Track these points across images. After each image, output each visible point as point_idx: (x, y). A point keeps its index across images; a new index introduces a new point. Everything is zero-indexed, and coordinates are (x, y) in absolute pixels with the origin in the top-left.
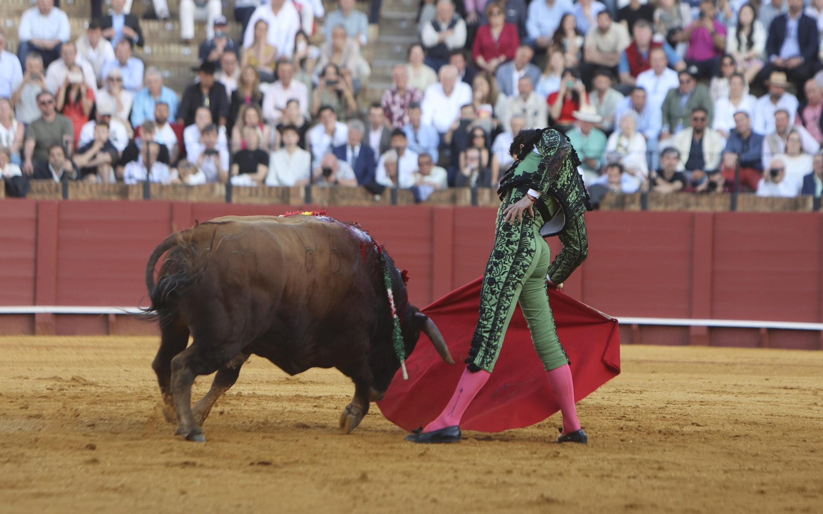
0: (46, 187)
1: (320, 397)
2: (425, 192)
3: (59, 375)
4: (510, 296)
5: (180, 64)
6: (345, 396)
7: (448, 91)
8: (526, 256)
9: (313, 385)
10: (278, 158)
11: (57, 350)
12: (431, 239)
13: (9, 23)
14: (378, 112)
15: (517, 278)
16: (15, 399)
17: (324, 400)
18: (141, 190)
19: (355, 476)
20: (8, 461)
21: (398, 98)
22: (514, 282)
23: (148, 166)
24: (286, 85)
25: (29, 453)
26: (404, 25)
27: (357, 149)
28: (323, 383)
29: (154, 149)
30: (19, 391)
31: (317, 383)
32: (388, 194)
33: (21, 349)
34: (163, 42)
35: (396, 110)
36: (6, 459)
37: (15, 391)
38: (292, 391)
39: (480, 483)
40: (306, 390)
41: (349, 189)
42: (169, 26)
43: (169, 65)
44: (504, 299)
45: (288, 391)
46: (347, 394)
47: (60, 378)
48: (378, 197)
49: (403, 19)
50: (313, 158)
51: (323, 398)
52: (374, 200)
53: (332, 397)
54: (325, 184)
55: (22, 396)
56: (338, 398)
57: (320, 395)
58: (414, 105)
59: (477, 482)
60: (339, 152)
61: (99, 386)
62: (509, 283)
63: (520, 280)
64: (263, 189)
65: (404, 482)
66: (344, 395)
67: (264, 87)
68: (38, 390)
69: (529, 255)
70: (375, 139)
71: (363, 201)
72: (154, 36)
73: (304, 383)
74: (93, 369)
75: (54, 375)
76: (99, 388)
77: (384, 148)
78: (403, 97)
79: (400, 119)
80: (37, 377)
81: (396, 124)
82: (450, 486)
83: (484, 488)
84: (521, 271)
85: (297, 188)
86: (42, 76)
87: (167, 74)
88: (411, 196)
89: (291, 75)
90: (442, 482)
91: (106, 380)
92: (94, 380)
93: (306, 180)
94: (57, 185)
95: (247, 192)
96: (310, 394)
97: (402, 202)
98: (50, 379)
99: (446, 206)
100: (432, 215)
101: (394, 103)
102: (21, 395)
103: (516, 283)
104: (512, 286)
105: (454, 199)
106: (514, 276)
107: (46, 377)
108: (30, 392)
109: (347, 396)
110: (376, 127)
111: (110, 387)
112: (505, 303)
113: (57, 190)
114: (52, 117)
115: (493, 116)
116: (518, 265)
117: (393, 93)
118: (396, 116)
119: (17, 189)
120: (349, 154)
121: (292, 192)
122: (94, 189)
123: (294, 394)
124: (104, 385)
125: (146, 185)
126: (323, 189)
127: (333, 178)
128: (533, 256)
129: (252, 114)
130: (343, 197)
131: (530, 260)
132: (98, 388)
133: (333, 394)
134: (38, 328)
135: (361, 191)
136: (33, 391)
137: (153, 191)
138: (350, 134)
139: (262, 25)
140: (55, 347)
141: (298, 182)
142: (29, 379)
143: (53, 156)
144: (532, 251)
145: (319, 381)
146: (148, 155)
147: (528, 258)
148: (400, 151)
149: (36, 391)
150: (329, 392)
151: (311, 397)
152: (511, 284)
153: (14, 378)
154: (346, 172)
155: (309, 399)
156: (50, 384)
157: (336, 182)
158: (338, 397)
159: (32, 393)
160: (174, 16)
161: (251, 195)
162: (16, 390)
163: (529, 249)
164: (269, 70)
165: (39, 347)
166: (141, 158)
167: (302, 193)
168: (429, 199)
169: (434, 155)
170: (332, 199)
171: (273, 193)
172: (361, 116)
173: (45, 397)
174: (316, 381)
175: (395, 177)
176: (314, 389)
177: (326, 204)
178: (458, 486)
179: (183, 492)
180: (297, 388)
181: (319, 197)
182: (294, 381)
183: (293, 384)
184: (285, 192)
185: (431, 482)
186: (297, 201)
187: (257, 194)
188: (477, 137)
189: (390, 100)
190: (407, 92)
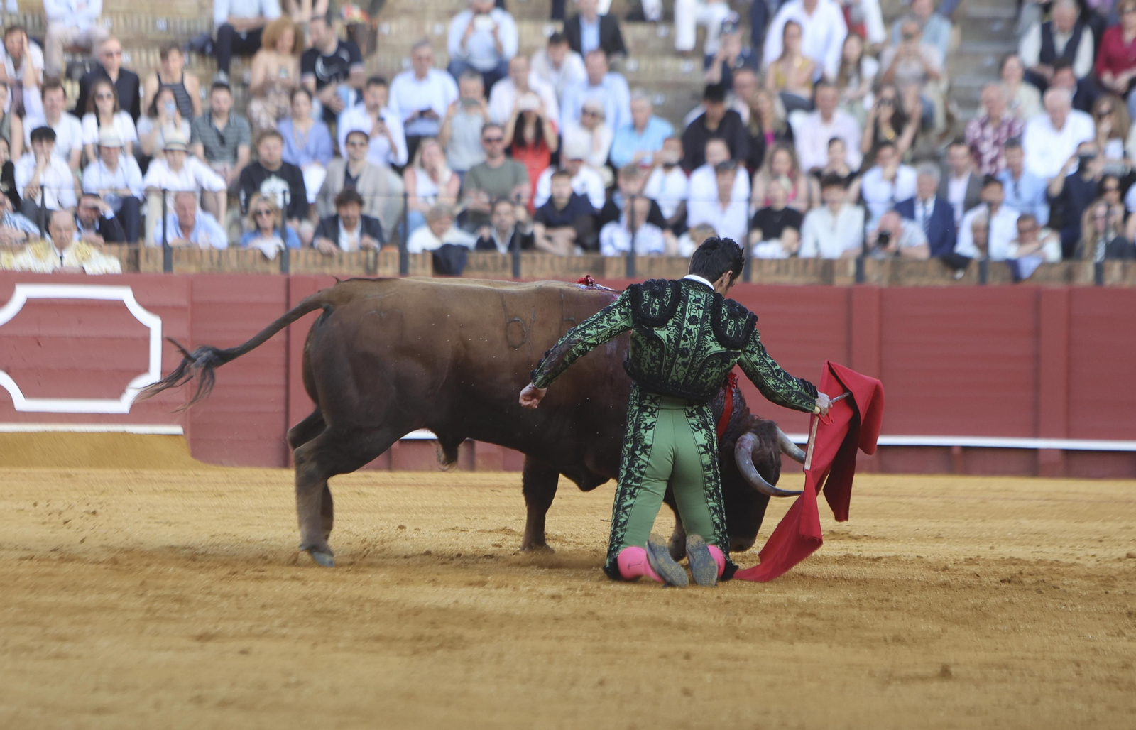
0: (489, 261)
1: (880, 558)
2: (1029, 266)
3: (510, 527)
4: (628, 507)
5: (677, 86)
6: (915, 557)
7: (1058, 123)
8: (640, 455)
9: (870, 542)
10: (816, 222)
11: (506, 492)
12: (1036, 333)
13: (438, 29)
14: (961, 152)
15: (633, 484)
16: (448, 559)
17: (885, 563)
18: (623, 265)
19: (933, 670)
20: (441, 646)
21: (989, 131)
22: (632, 488)
23: (632, 229)
24: (827, 118)
25: (469, 634)
26: (997, 27)
27: (931, 205)
28: (884, 539)
29: (642, 206)
30: (454, 548)
31: (876, 538)
32: (974, 269)
33: (454, 488)
34: (654, 54)
35: (988, 150)
36: (437, 645)
37: (448, 548)
38: (839, 550)
39: (1115, 683)
40: (860, 548)
41: (918, 261)
42: (662, 31)
43: (663, 86)
44: (621, 512)
45: (833, 550)
46: (919, 555)
47: (511, 531)
48: (960, 274)
49: (993, 20)
51: (884, 560)
52: (953, 279)
53: (896, 558)
54: (880, 255)
55: (459, 555)
56: (906, 560)
57: (880, 555)
58: (1014, 142)
59: (1108, 681)
60: (905, 209)
61: (566, 542)
62: (626, 491)
63: (639, 485)
64: (797, 263)
65: (1005, 680)
66: (913, 555)
68: (481, 546)
69: (643, 453)
70: (958, 191)
71: (938, 279)
72: (641, 46)
73: (856, 538)
74: (557, 518)
75: (503, 526)
76: (566, 544)
77: (970, 204)
78: (997, 129)
79: (994, 161)
80: (478, 529)
81: (986, 169)
82: (1069, 686)
83: (1120, 689)
84: (638, 475)
85: (844, 261)
86: (483, 101)
87: (659, 99)
88: (1007, 272)
89: (835, 102)
90: (1058, 681)
91: (575, 533)
92: (559, 533)
93: (857, 251)
94: (504, 258)
95: (774, 267)
96: (866, 554)
97: (994, 281)
98: (497, 531)
99: (1058, 285)
100: (1037, 298)
101: (983, 138)
102: (457, 554)
103: (634, 490)
104: (629, 494)
105: (1069, 275)
106: (630, 481)
107: (492, 529)
108: (469, 550)
109: (918, 557)
110: (959, 173)
111: (582, 544)
112: (622, 517)
113: (504, 265)
114: (500, 160)
116: (634, 466)
117: (983, 125)
118: (987, 158)
119: (448, 263)
120: (919, 212)
121: (837, 266)
122: (557, 262)
123: (843, 553)
124: (572, 540)
125: (629, 257)
126: (881, 262)
127: (892, 245)
128: (648, 453)
129: (782, 157)
130: (910, 273)
131: (646, 459)
132: (564, 544)
133: (898, 554)
134: (479, 461)
135: (935, 265)
136: (473, 548)
137: (640, 267)
138: (920, 183)
139: (793, 30)
140: (503, 487)
141: (845, 252)
142: (468, 531)
143: (499, 214)
144: (647, 446)
145: (877, 535)
146: (632, 213)
147: (643, 457)
148: (993, 207)
149: (478, 548)
150: (892, 551)
151: (867, 559)
152: (628, 491)
153: (446, 530)
154: (913, 237)
155: (864, 561)
156: (497, 538)
157: (897, 253)
158: (906, 558)
159: (472, 551)
160: (668, 16)
161: (778, 271)
162: (450, 547)
163: (643, 445)
164: (804, 93)
165: (480, 488)
166: (624, 218)
167: (852, 268)
168: (1032, 276)
169: (1043, 213)
170: (894, 277)
171: (811, 267)
172: (935, 158)
173: (491, 556)
174: (873, 535)
175: (983, 244)
176: (870, 547)
177: (884, 284)
178: (1081, 686)
179: (687, 692)
180: (847, 545)
181: (875, 274)
182: (842, 536)
183: (840, 539)
184: (827, 267)
185: (1043, 681)
186: (844, 279)
187: (787, 272)
188: (1110, 190)
189: (978, 134)
190: (1002, 123)
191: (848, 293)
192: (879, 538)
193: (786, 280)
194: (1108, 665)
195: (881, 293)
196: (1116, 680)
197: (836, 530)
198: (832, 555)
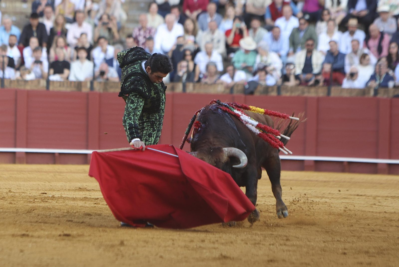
1: (98, 198)
5: (21, 13)
7: (170, 28)
10: (75, 65)
14: (130, 40)
19: (117, 243)
21: (142, 32)
23: (3, 70)
24: (80, 25)
29: (6, 60)
34: (12, 1)
35: (141, 40)
38: (82, 195)
40: (90, 195)
41: (114, 83)
43: (16, 13)
50: (95, 65)
51: (100, 199)
54: (101, 80)
57: (98, 197)
59: (185, 247)
60: (109, 62)
64: (67, 83)
65: (145, 247)
67: (68, 26)
78: (145, 32)
79: (143, 44)
82: (170, 249)
83: (189, 250)
85: (85, 82)
87: (14, 18)
89: (83, 19)
90: (165, 247)
93: (91, 78)
95: (58, 84)
96: (93, 197)
99: (169, 92)
101: (140, 35)
105: (173, 89)
115: (195, 42)
117: (140, 30)
118: (141, 43)
120: (114, 64)
121: (83, 84)
123: (84, 196)
127: (105, 76)
129: (61, 41)
130: (111, 87)
137: (6, 83)
138: (115, 52)
141: (86, 79)
146: (3, 63)
151: (93, 199)
154: (113, 74)
155: (92, 200)
157: (107, 79)
161: (60, 86)
164: (71, 17)
167: (89, 85)
170: (105, 89)
171: (73, 85)
174: (96, 189)
176: (94, 194)
177: (101, 91)
178: (174, 249)
179: (22, 251)
180: (85, 193)
181: (98, 88)
182: (84, 190)
183: (83, 191)
184: (79, 84)
185: (159, 247)
186: (86, 89)
187: (63, 86)
188: (188, 55)
189: (138, 34)
190: (147, 29)
191: (87, 94)
192: (98, 191)
193: (63, 89)
194: (185, 241)
195: (100, 95)
196: (187, 246)
197: (81, 187)
198: (79, 197)
